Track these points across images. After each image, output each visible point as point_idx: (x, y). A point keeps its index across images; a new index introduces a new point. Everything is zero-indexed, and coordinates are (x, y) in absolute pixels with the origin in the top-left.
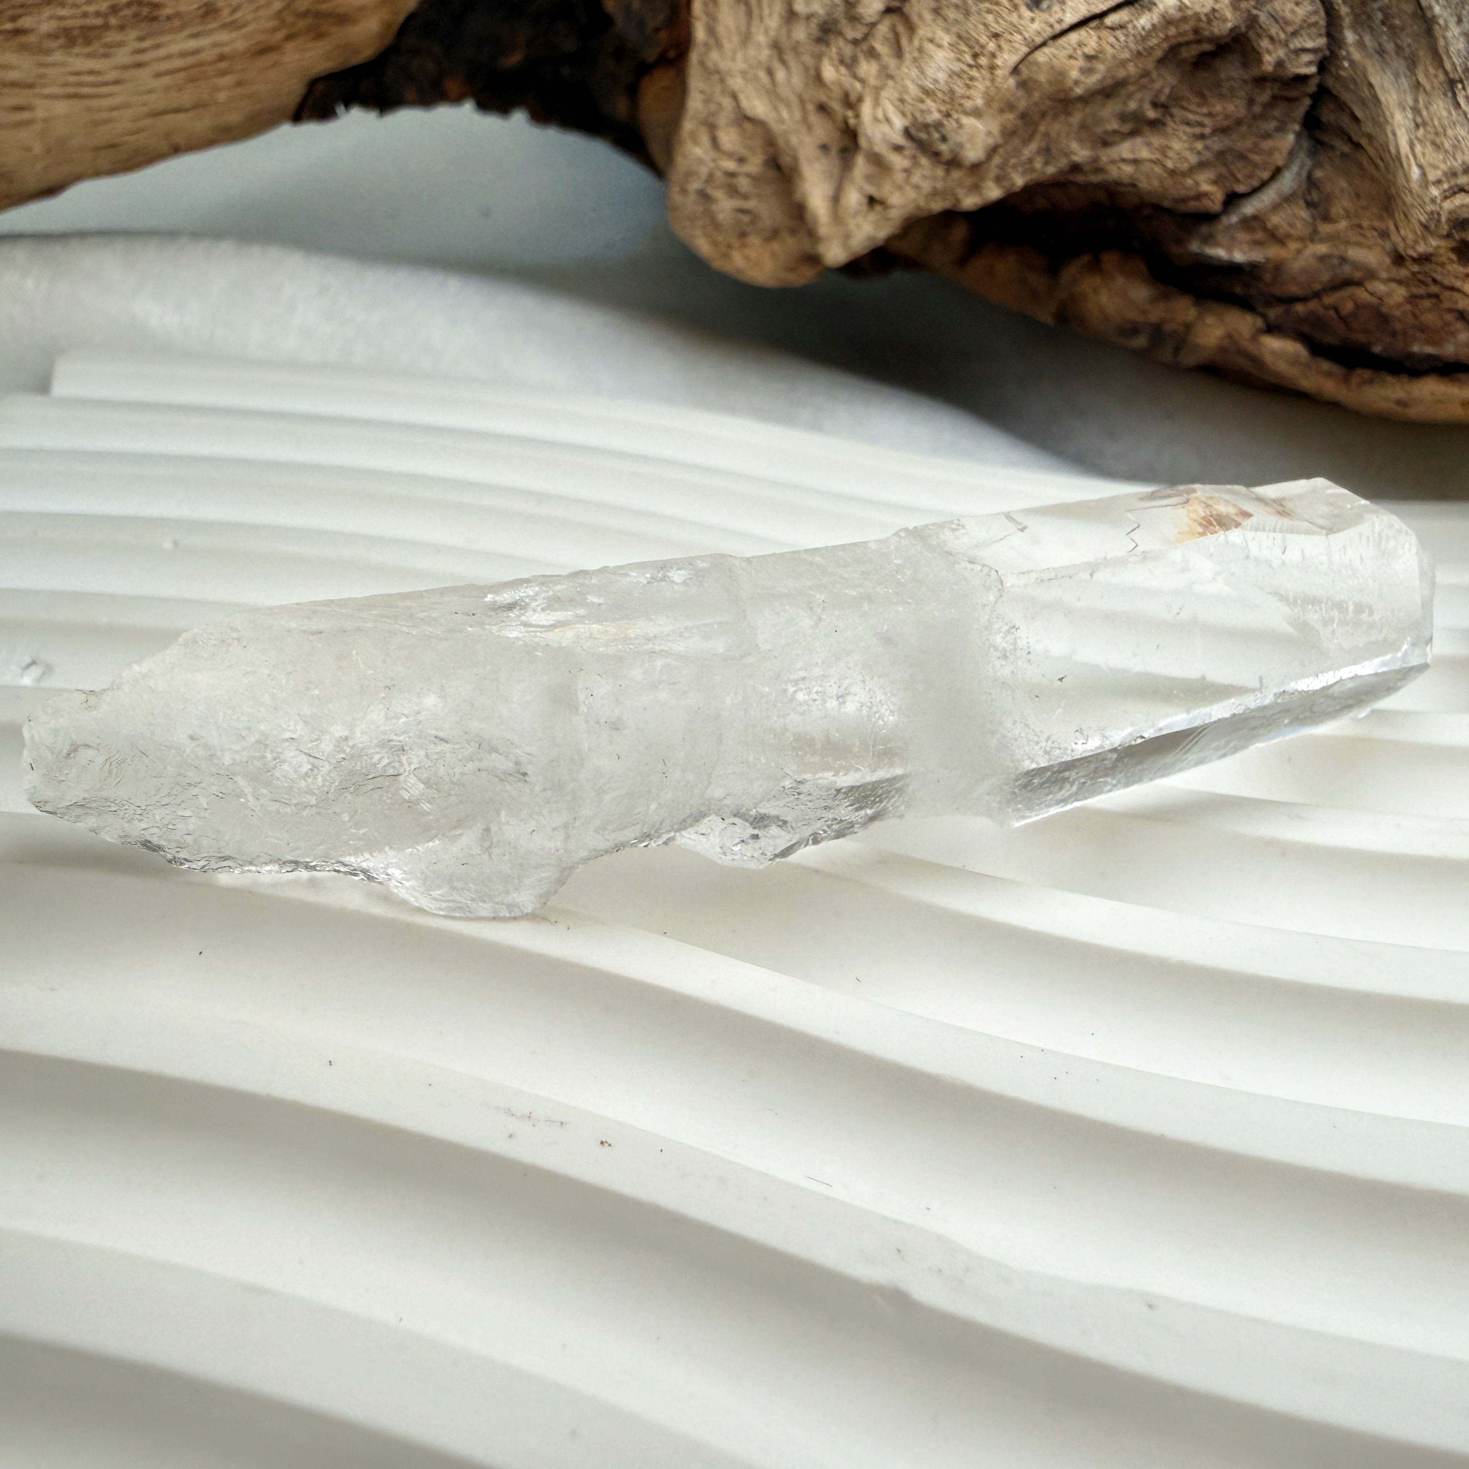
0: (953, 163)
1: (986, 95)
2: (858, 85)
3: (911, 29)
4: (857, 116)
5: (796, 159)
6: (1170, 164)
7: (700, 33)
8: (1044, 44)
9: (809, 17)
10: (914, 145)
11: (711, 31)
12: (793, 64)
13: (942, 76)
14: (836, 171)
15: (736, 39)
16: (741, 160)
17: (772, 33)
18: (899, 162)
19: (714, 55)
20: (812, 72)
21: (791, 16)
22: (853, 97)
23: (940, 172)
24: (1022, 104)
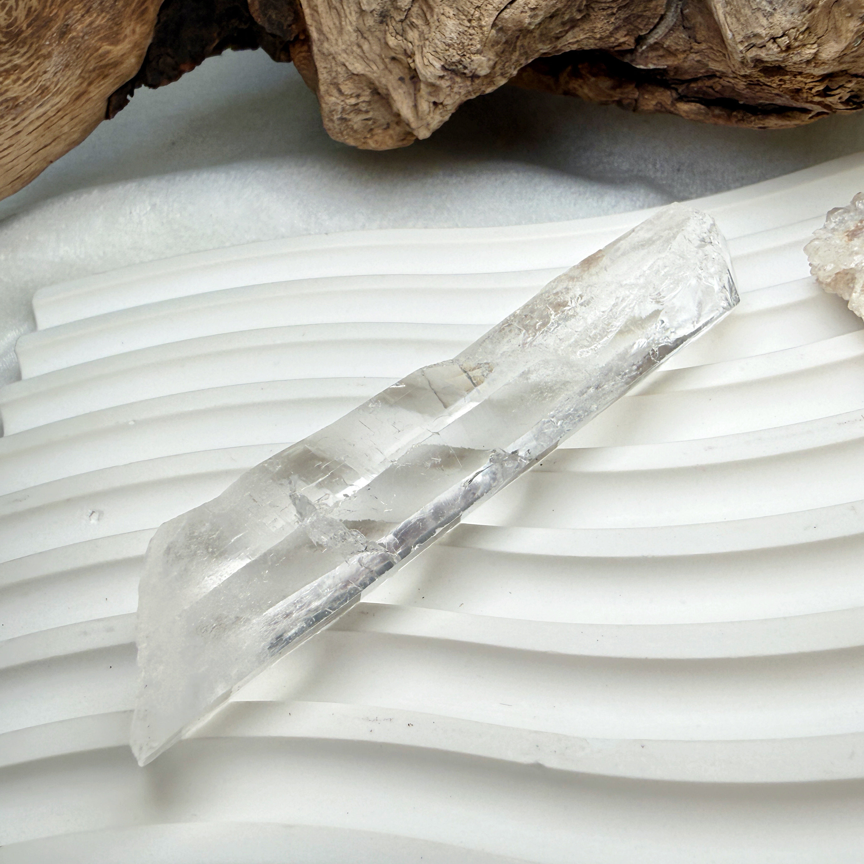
0: (474, 77)
1: (481, 41)
2: (410, 44)
3: (431, 8)
4: (414, 61)
5: (387, 89)
7: (314, 35)
8: (506, 8)
9: (371, 12)
10: (449, 72)
11: (320, 31)
12: (370, 38)
13: (454, 35)
14: (412, 91)
15: (335, 32)
16: (358, 96)
17: (354, 24)
18: (444, 84)
19: (326, 45)
20: (383, 41)
21: (362, 12)
22: (409, 52)
23: (469, 83)
24: (504, 40)
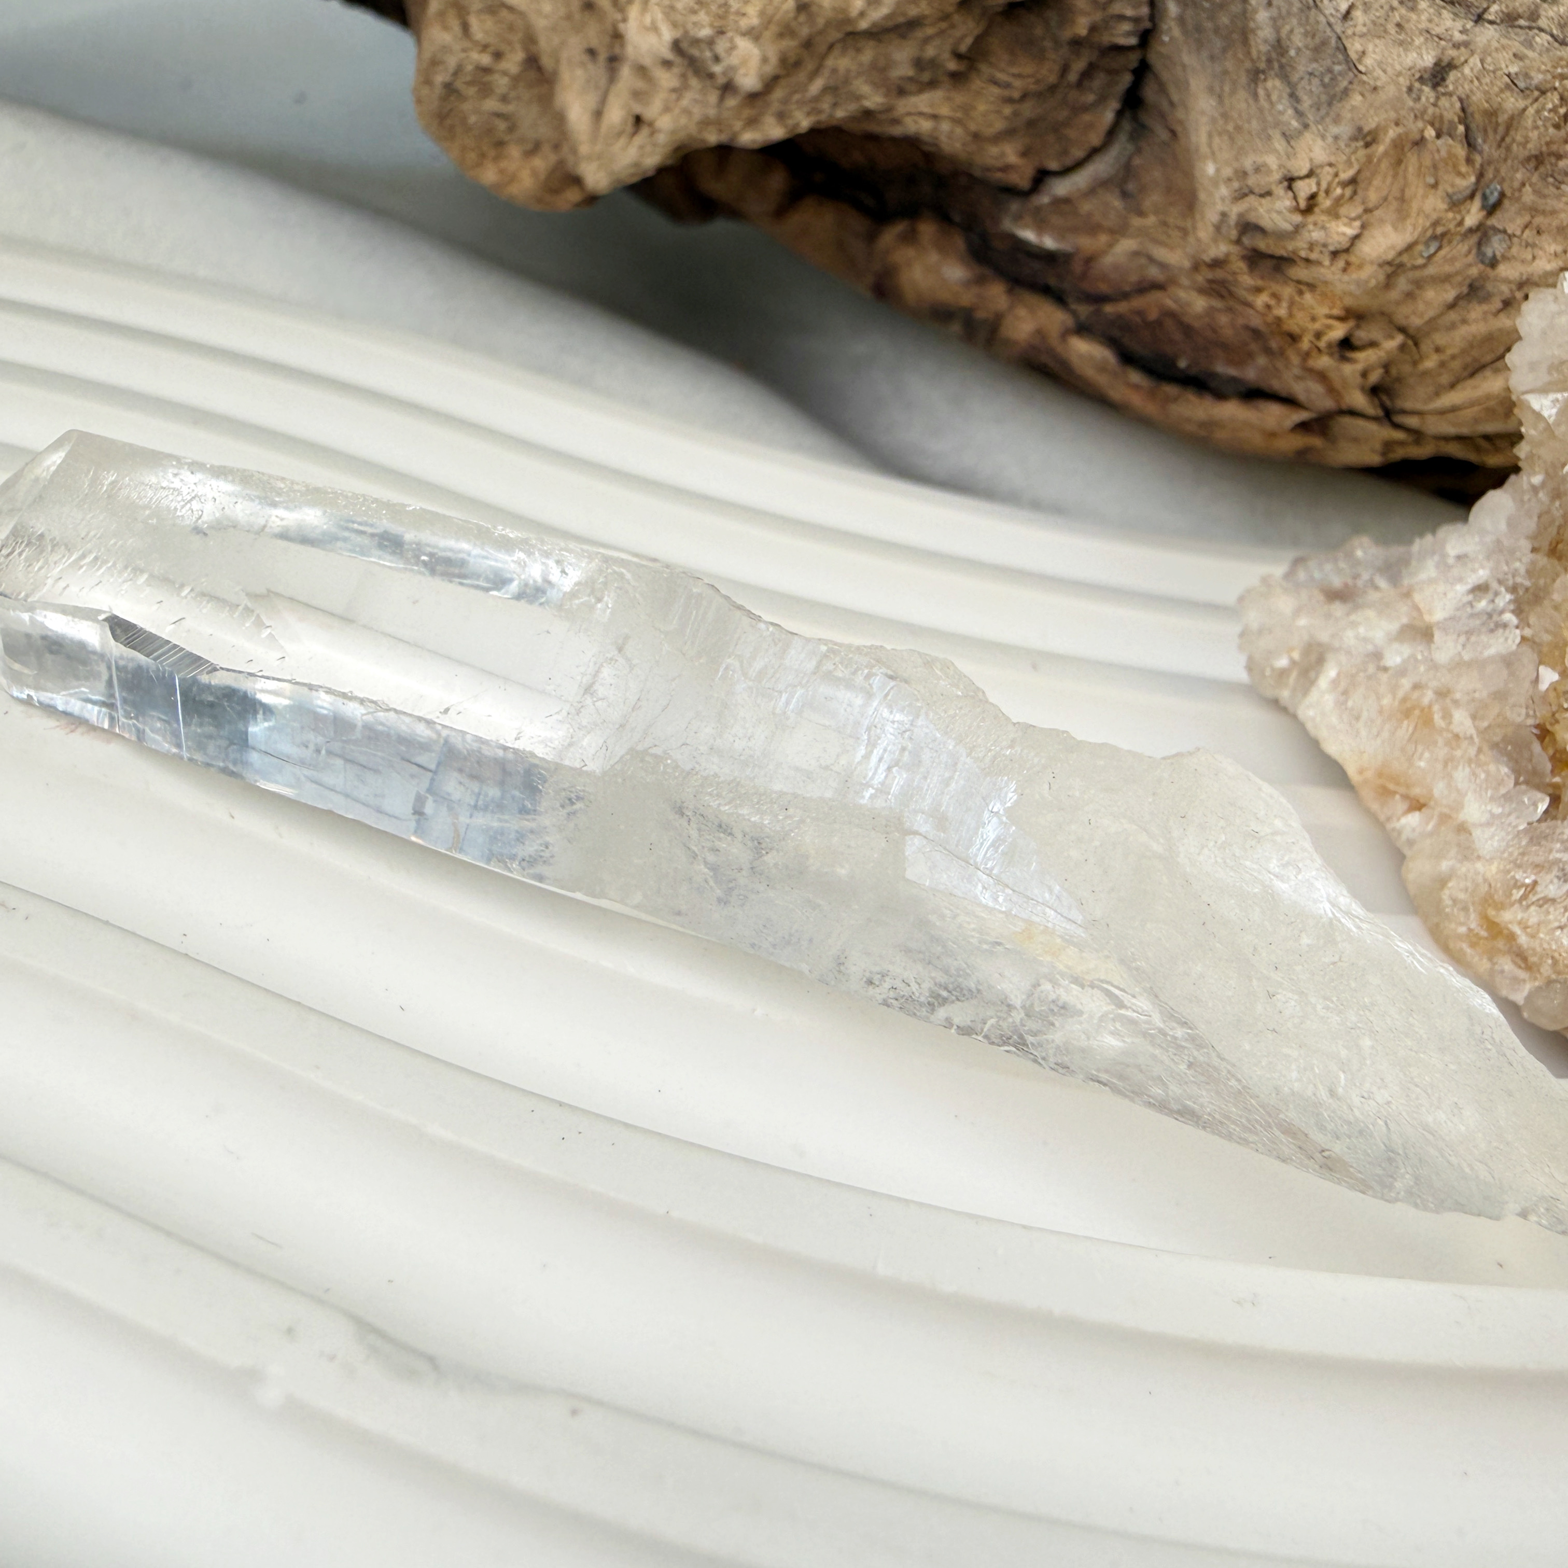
0: (728, 88)
1: (762, 13)
4: (625, 20)
5: (558, 61)
6: (973, 127)
10: (684, 62)
14: (603, 82)
16: (498, 55)
18: (666, 79)
24: (805, 31)
